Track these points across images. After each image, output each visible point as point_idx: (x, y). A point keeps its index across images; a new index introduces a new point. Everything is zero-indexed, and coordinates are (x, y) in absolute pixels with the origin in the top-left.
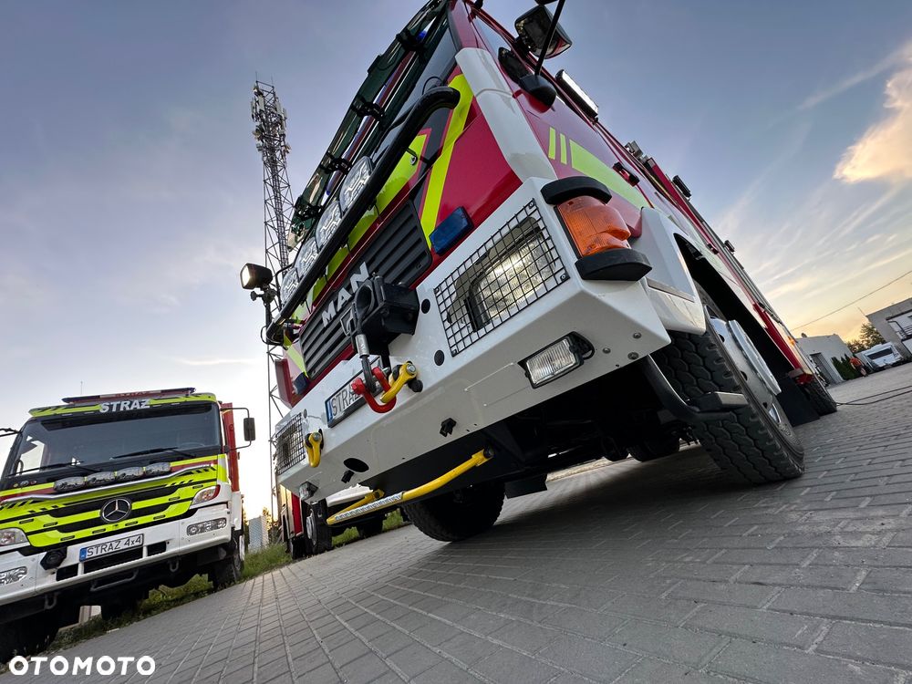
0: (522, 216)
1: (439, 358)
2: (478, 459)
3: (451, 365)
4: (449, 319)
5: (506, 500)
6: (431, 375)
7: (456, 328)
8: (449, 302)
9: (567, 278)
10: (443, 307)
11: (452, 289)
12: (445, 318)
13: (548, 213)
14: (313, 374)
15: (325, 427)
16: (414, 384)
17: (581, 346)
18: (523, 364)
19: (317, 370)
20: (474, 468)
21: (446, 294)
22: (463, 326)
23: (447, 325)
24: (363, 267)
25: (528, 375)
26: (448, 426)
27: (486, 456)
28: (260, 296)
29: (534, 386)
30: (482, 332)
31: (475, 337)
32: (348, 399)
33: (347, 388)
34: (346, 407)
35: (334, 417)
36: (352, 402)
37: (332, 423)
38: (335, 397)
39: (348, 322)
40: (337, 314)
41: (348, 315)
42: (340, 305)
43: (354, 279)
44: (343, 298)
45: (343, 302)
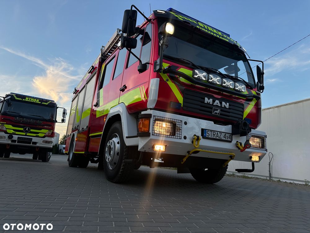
0: (264, 136)
14: (185, 108)
17: (260, 158)
24: (228, 104)
32: (216, 135)
33: (216, 132)
34: (214, 137)
35: (207, 136)
36: (217, 138)
37: (204, 137)
38: (209, 131)
39: (215, 112)
40: (213, 105)
41: (217, 110)
42: (215, 104)
43: (224, 103)
44: (217, 103)
45: (217, 104)
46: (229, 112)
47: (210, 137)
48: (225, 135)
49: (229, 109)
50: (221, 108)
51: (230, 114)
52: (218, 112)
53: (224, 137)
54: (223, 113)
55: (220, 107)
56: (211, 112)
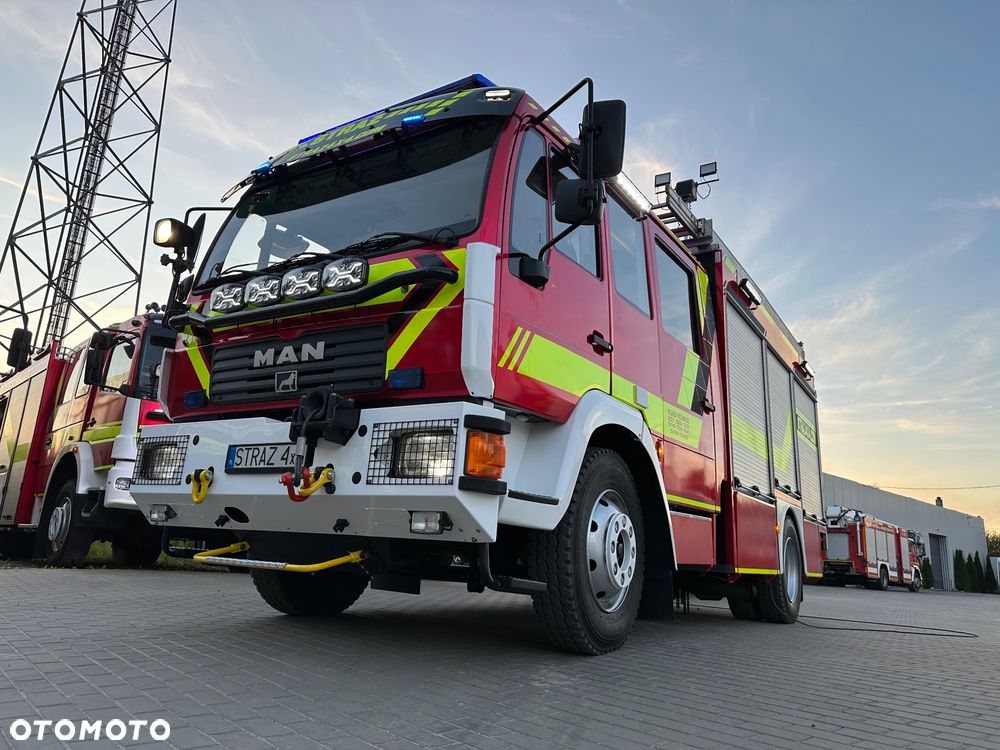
0: (448, 424)
1: (356, 478)
2: (354, 557)
3: (362, 489)
4: (376, 454)
5: (368, 589)
6: (345, 488)
7: (377, 465)
8: (380, 443)
9: (451, 483)
10: (375, 443)
11: (387, 435)
12: (373, 451)
13: (462, 432)
14: (217, 399)
15: (220, 470)
16: (330, 487)
17: (446, 521)
18: (411, 513)
19: (226, 398)
20: (348, 564)
21: (381, 436)
22: (384, 466)
23: (373, 458)
24: (321, 345)
25: (410, 522)
26: (342, 524)
27: (361, 556)
28: (172, 261)
29: (411, 531)
30: (393, 480)
31: (387, 480)
32: (258, 459)
33: (261, 448)
34: (254, 466)
35: (235, 466)
36: (262, 465)
37: (230, 470)
38: (244, 448)
39: (284, 383)
40: (275, 365)
41: (287, 376)
42: (281, 359)
43: (307, 348)
44: (287, 356)
45: (287, 359)
46: (331, 371)
47: (242, 466)
48: (288, 450)
49: (326, 358)
50: (300, 366)
51: (337, 375)
52: (289, 382)
53: (282, 459)
54: (306, 379)
55: (295, 363)
56: (273, 389)
